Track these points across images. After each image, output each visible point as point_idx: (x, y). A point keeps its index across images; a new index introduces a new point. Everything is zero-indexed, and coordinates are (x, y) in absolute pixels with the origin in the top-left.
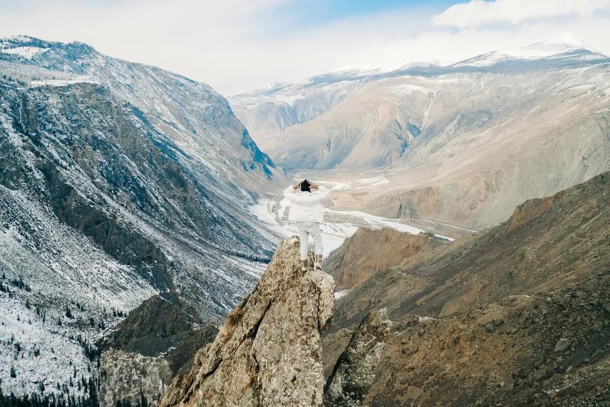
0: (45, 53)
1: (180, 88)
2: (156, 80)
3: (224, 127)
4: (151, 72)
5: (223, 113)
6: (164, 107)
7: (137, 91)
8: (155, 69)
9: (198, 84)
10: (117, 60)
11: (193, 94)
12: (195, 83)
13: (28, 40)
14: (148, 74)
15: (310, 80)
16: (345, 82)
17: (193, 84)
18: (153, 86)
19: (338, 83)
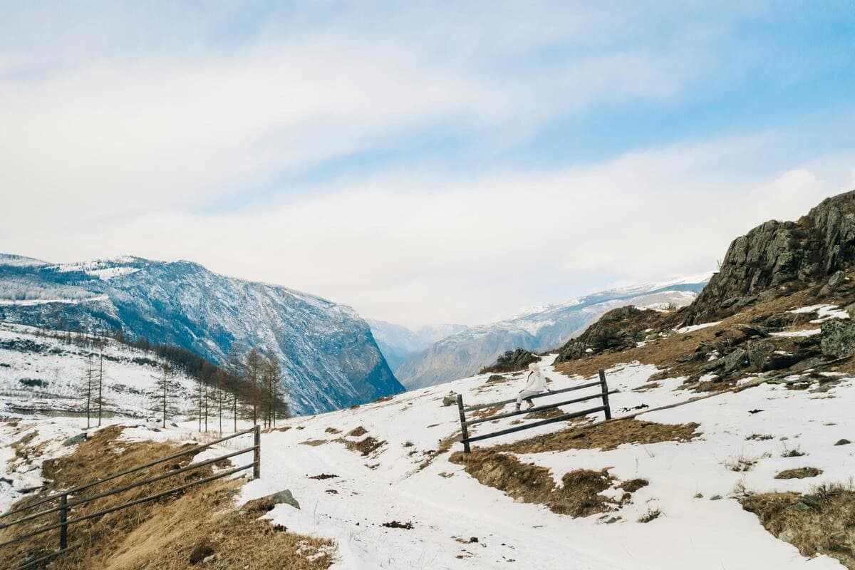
0: (135, 273)
1: (305, 310)
2: (273, 301)
3: (350, 358)
4: (271, 293)
5: (356, 341)
6: (270, 333)
7: (242, 314)
8: (277, 289)
9: (335, 305)
10: (232, 279)
11: (322, 317)
12: (331, 305)
13: (131, 260)
14: (266, 295)
15: (581, 301)
16: (613, 301)
17: (327, 306)
18: (267, 308)
19: (603, 304)
